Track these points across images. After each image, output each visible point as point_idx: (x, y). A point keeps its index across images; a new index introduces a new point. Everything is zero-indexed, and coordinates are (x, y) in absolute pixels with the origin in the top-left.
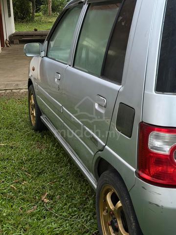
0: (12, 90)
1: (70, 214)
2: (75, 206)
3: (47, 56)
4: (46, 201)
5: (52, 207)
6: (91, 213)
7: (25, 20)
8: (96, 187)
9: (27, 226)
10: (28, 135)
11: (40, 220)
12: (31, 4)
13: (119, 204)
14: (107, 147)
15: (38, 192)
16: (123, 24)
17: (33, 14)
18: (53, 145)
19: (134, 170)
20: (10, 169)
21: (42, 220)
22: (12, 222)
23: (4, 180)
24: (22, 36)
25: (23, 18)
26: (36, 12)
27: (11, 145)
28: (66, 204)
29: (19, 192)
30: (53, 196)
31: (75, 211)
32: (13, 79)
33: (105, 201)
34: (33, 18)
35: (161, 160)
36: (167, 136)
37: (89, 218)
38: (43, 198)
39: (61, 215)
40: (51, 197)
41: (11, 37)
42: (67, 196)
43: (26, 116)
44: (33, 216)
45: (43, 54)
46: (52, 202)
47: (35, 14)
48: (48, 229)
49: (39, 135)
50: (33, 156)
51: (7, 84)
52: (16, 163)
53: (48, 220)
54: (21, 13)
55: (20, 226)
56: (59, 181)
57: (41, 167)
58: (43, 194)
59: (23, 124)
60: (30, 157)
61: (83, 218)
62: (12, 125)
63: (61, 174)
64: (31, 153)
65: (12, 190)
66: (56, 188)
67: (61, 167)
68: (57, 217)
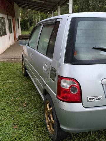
0: (17, 59)
1: (34, 111)
2: (37, 108)
3: (28, 46)
4: (25, 106)
5: (27, 109)
6: (43, 111)
7: (25, 30)
8: (44, 100)
9: (15, 117)
10: (21, 78)
11: (21, 114)
12: (28, 23)
13: (51, 108)
14: (47, 85)
15: (22, 102)
16: (54, 34)
17: (29, 27)
18: (31, 82)
19: (55, 95)
20: (12, 92)
21: (22, 114)
22: (9, 114)
23: (8, 97)
24: (24, 36)
25: (25, 29)
26: (31, 26)
27: (13, 82)
28: (33, 107)
29: (14, 102)
30: (28, 104)
31: (37, 110)
32: (18, 54)
33: (47, 107)
34: (29, 29)
35: (66, 91)
36: (68, 81)
37: (42, 113)
38: (24, 104)
39: (30, 112)
40: (27, 104)
41: (19, 37)
42: (34, 104)
43: (21, 70)
44: (19, 112)
45: (27, 45)
46: (27, 106)
47: (30, 27)
48: (24, 117)
49: (26, 78)
50: (22, 87)
51: (15, 56)
52: (14, 89)
53: (24, 114)
54: (24, 26)
55: (13, 116)
56: (32, 98)
57: (25, 91)
58: (24, 103)
59: (20, 73)
60: (21, 87)
61: (39, 113)
62: (15, 74)
63: (32, 94)
64: (21, 86)
65: (11, 101)
66: (30, 100)
67: (33, 92)
68: (29, 113)
